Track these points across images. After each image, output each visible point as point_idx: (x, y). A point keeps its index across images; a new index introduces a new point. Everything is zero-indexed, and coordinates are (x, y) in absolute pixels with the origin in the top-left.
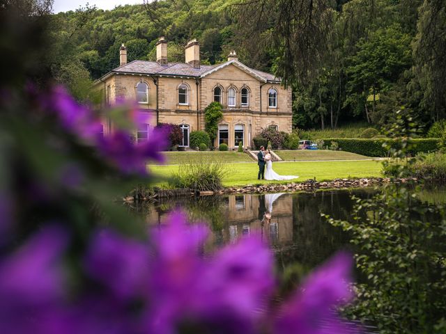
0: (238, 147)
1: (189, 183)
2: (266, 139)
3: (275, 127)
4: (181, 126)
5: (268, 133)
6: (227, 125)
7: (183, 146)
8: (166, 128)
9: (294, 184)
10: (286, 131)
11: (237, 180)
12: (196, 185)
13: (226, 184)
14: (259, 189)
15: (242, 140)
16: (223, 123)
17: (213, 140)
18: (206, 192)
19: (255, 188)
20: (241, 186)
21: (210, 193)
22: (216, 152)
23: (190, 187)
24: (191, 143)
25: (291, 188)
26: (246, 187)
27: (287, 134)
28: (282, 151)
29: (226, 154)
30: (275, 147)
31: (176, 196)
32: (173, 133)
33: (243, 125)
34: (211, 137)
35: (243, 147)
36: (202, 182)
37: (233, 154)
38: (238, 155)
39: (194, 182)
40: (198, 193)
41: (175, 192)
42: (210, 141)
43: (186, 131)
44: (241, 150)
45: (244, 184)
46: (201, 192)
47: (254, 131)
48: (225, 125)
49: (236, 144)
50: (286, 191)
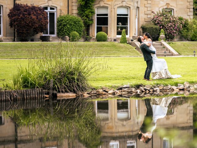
0: (120, 36)
1: (43, 82)
2: (158, 27)
3: (171, 11)
4: (46, 8)
5: (161, 19)
6: (107, 8)
7: (48, 35)
8: (26, 11)
9: (187, 85)
10: (185, 17)
11: (110, 79)
12: (51, 85)
13: (94, 84)
14: (139, 91)
15: (126, 28)
16: (102, 4)
17: (88, 27)
18: (66, 94)
19: (133, 90)
20: (115, 87)
21: (71, 95)
22: (91, 43)
23: (44, 87)
24: (59, 31)
25: (183, 90)
26: (121, 89)
27: (186, 20)
28: (179, 43)
29: (104, 46)
30: (169, 38)
31: (24, 99)
32: (34, 17)
33: (128, 8)
34: (85, 23)
35: (127, 36)
36: (60, 81)
37: (114, 46)
38: (120, 47)
39: (49, 81)
40: (55, 96)
41: (22, 94)
42: (83, 28)
43: (52, 15)
44: (124, 41)
45: (119, 84)
46: (58, 95)
47: (143, 16)
48: (104, 7)
49: (119, 33)
50: (177, 94)
